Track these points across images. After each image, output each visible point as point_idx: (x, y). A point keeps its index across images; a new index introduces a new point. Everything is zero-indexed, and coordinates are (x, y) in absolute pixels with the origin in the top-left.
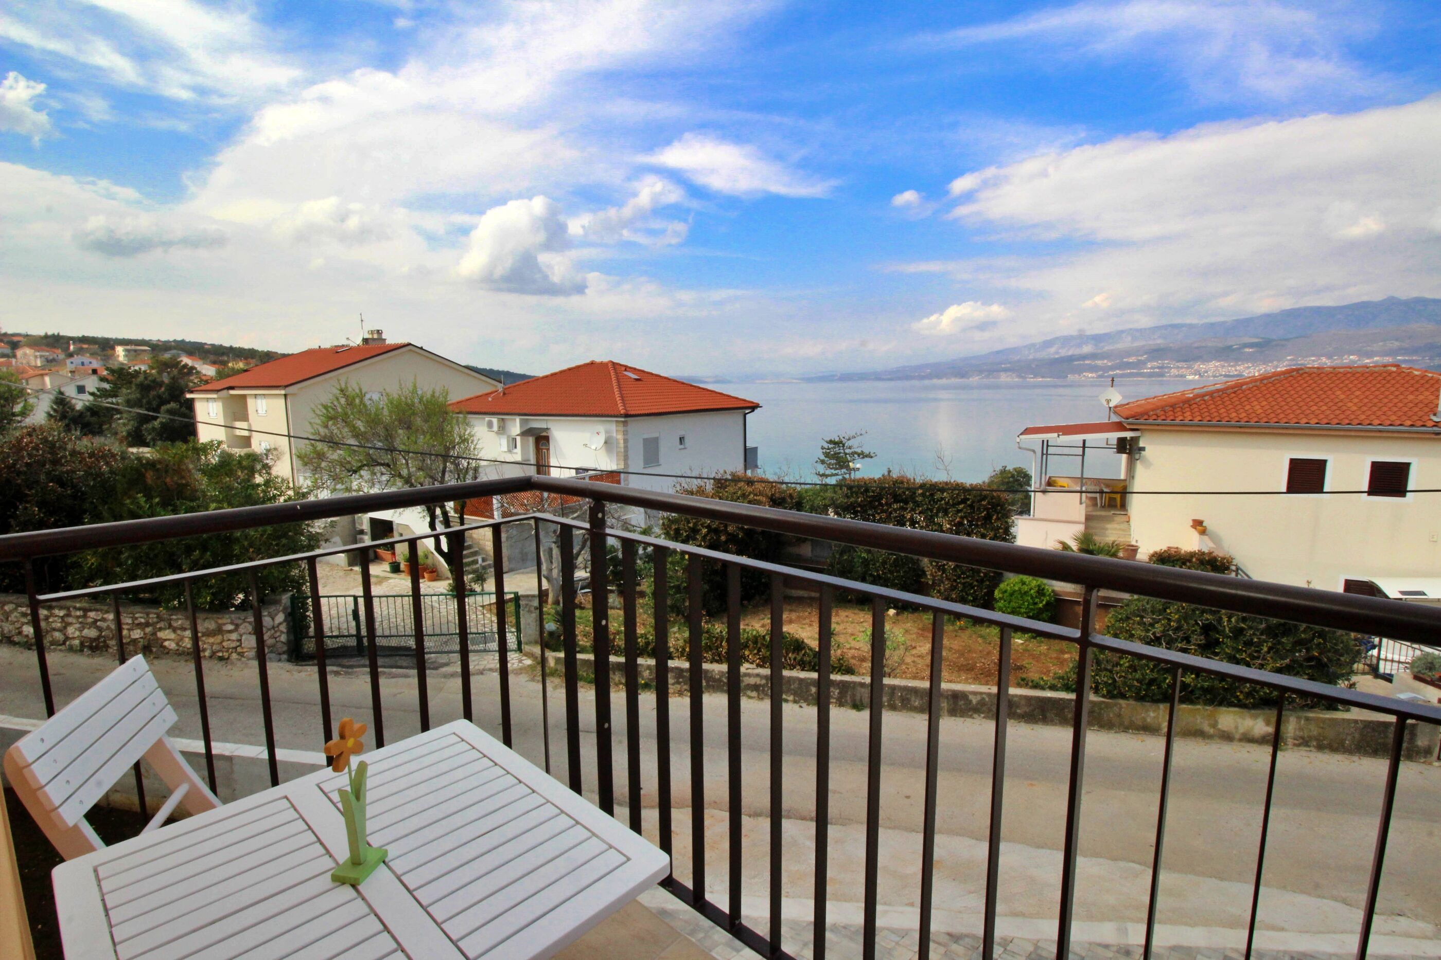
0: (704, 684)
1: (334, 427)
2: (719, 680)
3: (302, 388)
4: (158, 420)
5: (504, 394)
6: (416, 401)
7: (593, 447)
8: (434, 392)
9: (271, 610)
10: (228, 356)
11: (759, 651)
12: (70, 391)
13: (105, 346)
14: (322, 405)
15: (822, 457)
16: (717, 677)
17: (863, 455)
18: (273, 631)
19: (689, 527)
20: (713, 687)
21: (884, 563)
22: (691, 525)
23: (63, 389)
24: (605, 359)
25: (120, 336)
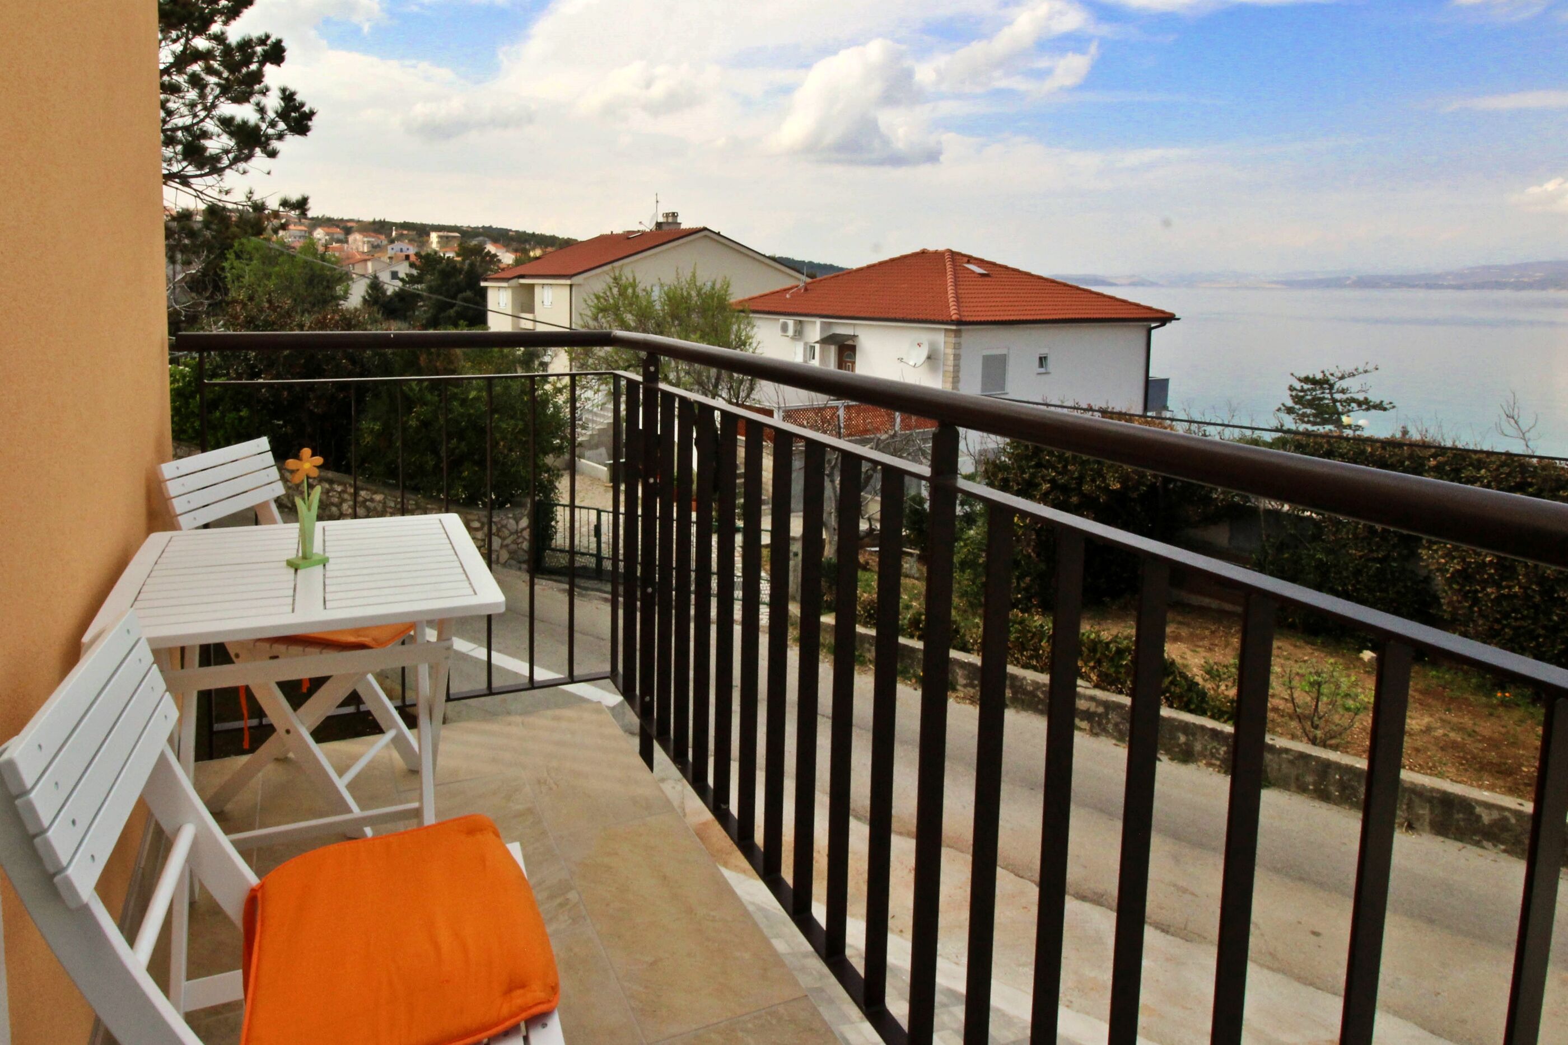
0: (1008, 693)
1: (603, 320)
2: (1032, 694)
3: (588, 278)
4: (455, 309)
5: (806, 290)
6: (694, 293)
7: (912, 363)
8: (714, 285)
9: (517, 513)
10: (530, 244)
11: (1099, 662)
12: (385, 277)
13: (421, 231)
14: (595, 295)
15: (1290, 403)
16: (1030, 688)
17: (1366, 405)
18: (515, 536)
19: (1023, 479)
20: (1023, 701)
21: (1358, 572)
22: (1026, 476)
23: (377, 275)
24: (941, 248)
25: (436, 222)
